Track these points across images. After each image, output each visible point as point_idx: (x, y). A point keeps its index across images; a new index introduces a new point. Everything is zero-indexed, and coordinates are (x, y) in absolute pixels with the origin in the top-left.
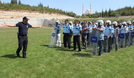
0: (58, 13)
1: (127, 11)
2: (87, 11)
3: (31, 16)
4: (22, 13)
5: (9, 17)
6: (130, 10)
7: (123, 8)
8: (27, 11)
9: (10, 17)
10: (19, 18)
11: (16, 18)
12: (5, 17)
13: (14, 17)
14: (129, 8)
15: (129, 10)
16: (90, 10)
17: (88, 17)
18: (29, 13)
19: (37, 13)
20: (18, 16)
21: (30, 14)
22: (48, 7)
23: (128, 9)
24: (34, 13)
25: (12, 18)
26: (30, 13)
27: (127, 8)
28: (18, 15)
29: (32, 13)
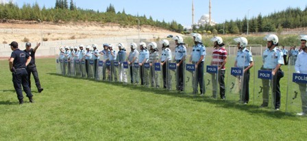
0: (153, 25)
1: (292, 19)
2: (203, 17)
3: (106, 33)
4: (86, 28)
5: (67, 36)
6: (298, 16)
7: (283, 13)
8: (95, 23)
9: (70, 36)
10: (85, 38)
11: (80, 38)
12: (60, 36)
13: (76, 37)
14: (296, 13)
15: (296, 17)
16: (208, 16)
17: (209, 32)
18: (99, 28)
19: (114, 28)
20: (83, 34)
21: (103, 29)
22: (124, 12)
23: (294, 13)
24: (110, 28)
25: (73, 38)
26: (102, 26)
27: (292, 11)
28: (82, 32)
29: (106, 28)
